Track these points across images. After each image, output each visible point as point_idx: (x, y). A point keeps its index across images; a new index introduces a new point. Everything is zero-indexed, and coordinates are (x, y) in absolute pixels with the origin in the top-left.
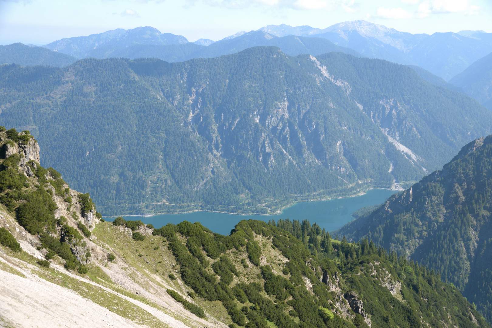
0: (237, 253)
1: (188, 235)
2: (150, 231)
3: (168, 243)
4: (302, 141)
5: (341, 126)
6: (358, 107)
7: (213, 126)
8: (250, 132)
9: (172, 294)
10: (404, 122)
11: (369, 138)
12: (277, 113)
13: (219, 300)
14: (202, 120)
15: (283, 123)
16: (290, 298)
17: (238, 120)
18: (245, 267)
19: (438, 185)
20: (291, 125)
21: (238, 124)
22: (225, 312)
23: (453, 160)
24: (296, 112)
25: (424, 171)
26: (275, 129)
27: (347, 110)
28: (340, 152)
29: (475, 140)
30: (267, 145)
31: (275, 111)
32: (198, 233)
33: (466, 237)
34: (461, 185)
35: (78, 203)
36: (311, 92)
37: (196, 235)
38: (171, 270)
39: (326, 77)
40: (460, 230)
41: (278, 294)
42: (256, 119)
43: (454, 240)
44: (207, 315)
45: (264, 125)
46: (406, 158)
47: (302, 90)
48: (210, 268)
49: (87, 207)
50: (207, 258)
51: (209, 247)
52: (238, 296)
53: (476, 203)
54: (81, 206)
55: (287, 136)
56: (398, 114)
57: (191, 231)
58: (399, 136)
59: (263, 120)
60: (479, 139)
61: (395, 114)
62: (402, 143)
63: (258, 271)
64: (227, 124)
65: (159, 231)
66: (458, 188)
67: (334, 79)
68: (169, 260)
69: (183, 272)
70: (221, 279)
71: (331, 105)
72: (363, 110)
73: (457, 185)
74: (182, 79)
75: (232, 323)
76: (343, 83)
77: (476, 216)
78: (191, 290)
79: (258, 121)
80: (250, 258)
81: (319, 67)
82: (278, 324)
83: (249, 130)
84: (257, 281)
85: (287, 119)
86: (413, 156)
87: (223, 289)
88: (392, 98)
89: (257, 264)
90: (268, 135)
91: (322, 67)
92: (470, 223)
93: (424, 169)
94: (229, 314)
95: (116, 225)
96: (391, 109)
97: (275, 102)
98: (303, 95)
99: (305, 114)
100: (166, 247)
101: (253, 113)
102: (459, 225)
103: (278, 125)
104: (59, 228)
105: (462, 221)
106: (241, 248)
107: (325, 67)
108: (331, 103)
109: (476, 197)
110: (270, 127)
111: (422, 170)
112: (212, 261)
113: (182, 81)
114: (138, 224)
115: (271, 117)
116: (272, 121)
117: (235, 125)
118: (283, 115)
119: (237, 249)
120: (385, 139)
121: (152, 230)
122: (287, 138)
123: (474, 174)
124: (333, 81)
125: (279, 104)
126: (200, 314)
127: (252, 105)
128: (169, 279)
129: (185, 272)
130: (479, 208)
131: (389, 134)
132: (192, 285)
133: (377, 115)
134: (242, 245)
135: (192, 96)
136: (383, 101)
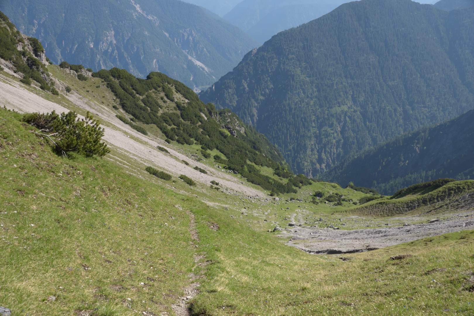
0: (157, 92)
1: (119, 78)
2: (90, 74)
3: (106, 83)
4: (127, 60)
5: (155, 48)
6: (165, 35)
7: (57, 51)
8: (88, 55)
9: (121, 119)
10: (198, 45)
11: (175, 57)
12: (107, 40)
13: (154, 123)
14: (46, 46)
15: (112, 47)
16: (200, 123)
17: (76, 46)
18: (165, 102)
19: (232, 81)
20: (118, 49)
21: (77, 49)
22: (160, 132)
23: (239, 64)
24: (121, 39)
25: (213, 78)
26: (106, 52)
27: (158, 37)
28: (156, 68)
29: (252, 50)
30: (102, 64)
31: (105, 39)
32: (127, 77)
33: (251, 114)
34: (246, 80)
35: (29, 44)
36: (131, 24)
37: (125, 78)
38: (113, 103)
39: (140, 13)
40: (248, 110)
41: (191, 121)
42: (91, 45)
43: (245, 117)
44: (149, 134)
45: (97, 49)
46: (201, 70)
47: (124, 22)
48: (141, 102)
49: (38, 48)
50: (138, 95)
51: (137, 87)
52: (166, 121)
53: (256, 92)
54: (33, 47)
55: (117, 57)
56: (193, 40)
57: (121, 75)
58: (195, 55)
59: (96, 44)
60: (254, 49)
61: (191, 39)
62: (198, 60)
63: (174, 105)
64: (68, 49)
65: (97, 74)
66: (244, 82)
67: (146, 14)
68: (110, 95)
69: (123, 104)
70: (151, 110)
71: (146, 33)
72: (169, 37)
73: (243, 81)
74: (23, 12)
75: (166, 138)
76: (153, 17)
77: (257, 100)
78: (132, 117)
79: (92, 46)
80: (166, 95)
81: (134, 5)
82: (197, 139)
83: (87, 53)
84: (175, 111)
85: (115, 44)
86: (206, 69)
87: (154, 116)
88: (188, 28)
89: (172, 100)
90: (102, 57)
91: (136, 5)
92: (254, 105)
93: (214, 77)
94: (163, 133)
95: (63, 68)
96: (189, 36)
97: (105, 31)
98: (125, 26)
99: (128, 40)
100: (105, 86)
101: (88, 40)
102: (247, 107)
103: (108, 49)
104: (25, 59)
105: (249, 104)
106: (159, 89)
107: (138, 5)
108: (146, 32)
109: (256, 87)
110: (103, 50)
111: (212, 77)
112: (141, 97)
113: (24, 15)
114: (80, 67)
115: (102, 43)
116: (103, 46)
117: (75, 49)
118: (111, 41)
119: (156, 89)
120: (186, 57)
121: (91, 73)
122: (117, 58)
123: (253, 72)
124: (145, 15)
125: (107, 33)
126: (144, 133)
127: (86, 34)
128: (113, 109)
129: (125, 104)
130: (258, 95)
131: (188, 53)
132: (132, 113)
133: (179, 40)
134: (159, 87)
135: (35, 26)
136: (182, 30)
